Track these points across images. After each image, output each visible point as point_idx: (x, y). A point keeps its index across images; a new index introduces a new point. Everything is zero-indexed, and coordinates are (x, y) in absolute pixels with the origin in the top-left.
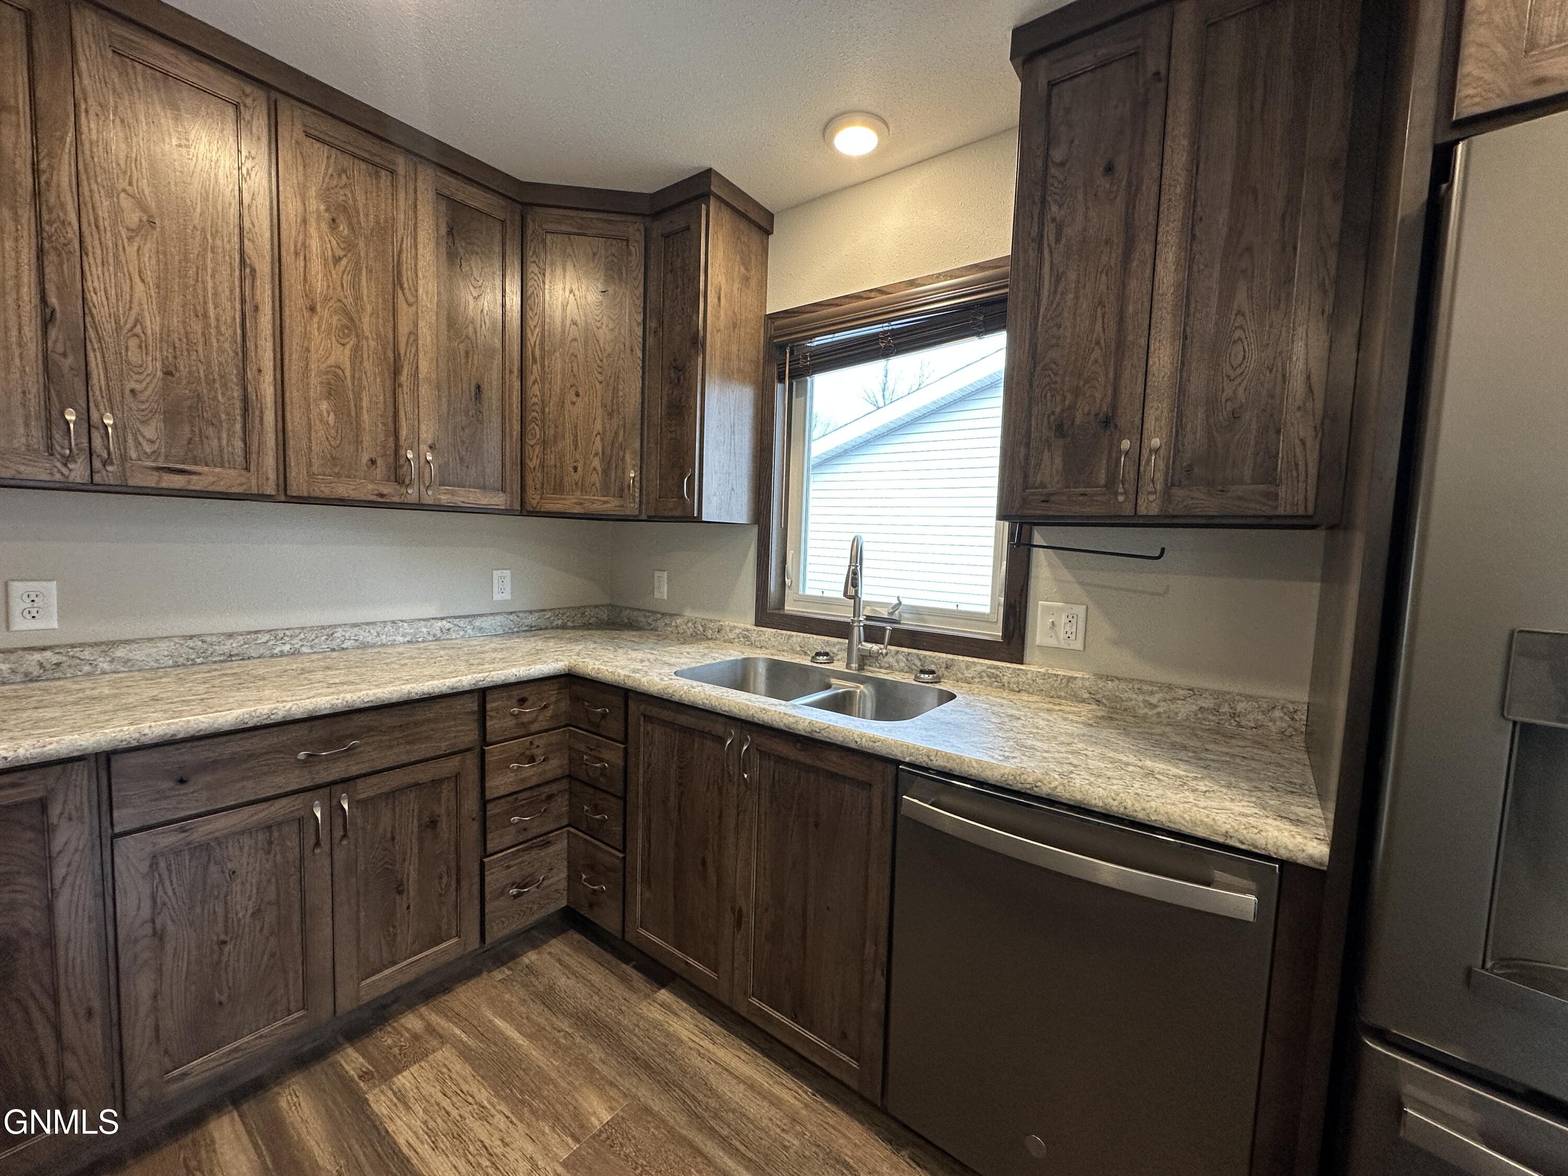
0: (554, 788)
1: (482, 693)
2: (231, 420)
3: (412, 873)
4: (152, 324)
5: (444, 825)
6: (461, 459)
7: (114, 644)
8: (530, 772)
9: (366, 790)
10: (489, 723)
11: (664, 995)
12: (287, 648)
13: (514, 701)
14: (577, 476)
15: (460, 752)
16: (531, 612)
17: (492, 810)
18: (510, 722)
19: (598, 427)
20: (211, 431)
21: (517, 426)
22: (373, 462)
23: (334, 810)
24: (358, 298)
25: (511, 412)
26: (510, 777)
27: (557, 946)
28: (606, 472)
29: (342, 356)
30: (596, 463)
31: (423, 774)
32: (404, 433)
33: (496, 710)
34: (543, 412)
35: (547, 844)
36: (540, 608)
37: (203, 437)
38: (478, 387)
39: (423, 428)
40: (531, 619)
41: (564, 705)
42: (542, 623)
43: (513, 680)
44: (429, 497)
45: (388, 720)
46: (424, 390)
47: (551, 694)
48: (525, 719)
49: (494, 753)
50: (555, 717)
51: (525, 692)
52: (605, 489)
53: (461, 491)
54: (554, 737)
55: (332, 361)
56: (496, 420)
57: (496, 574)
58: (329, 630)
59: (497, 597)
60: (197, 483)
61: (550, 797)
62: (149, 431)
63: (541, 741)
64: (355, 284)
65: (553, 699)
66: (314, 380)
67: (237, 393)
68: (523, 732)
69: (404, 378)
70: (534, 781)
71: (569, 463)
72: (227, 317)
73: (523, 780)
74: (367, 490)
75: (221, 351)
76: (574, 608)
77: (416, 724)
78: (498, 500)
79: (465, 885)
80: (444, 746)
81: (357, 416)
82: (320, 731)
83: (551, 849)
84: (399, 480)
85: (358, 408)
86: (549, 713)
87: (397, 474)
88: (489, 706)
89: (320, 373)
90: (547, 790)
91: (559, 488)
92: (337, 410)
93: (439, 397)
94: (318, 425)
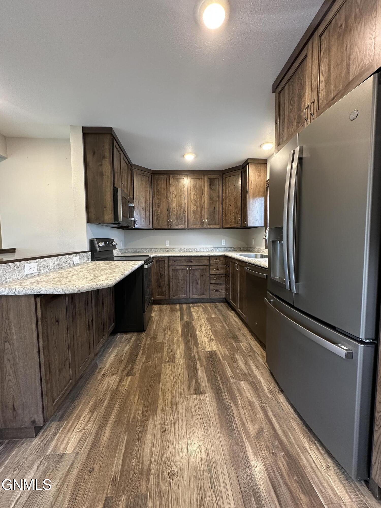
0: (222, 275)
1: (210, 257)
2: (183, 219)
3: (199, 281)
4: (176, 209)
5: (204, 276)
6: (212, 220)
7: (174, 248)
8: (218, 272)
9: (194, 268)
10: (211, 262)
11: (233, 312)
12: (191, 251)
13: (215, 259)
14: (230, 221)
15: (206, 265)
16: (229, 248)
17: (211, 276)
18: (214, 262)
19: (234, 211)
20: (181, 221)
21: (221, 213)
22: (199, 222)
23: (189, 269)
24: (197, 199)
25: (220, 211)
26: (214, 271)
27: (222, 304)
28: (235, 219)
29: (195, 207)
30: (234, 217)
31: (201, 267)
32: (203, 217)
33: (212, 260)
34: (225, 210)
35: (221, 285)
36: (232, 247)
37: (180, 221)
38: (215, 208)
39: (206, 216)
40: (229, 249)
41: (224, 261)
42: (231, 250)
43: (214, 255)
44: (206, 227)
45: (196, 258)
46: (206, 210)
47: (222, 259)
48: (217, 262)
49: (211, 267)
50: (222, 263)
51: (217, 258)
52: (235, 223)
53: (211, 225)
54: (222, 266)
55: (194, 208)
56: (218, 213)
57: (223, 240)
58: (196, 249)
59: (223, 244)
60: (180, 227)
61: (221, 277)
62: (175, 221)
63: (220, 266)
64: (197, 197)
65: (222, 260)
66: (192, 211)
67: (183, 215)
68: (216, 264)
69: (203, 209)
70: (218, 273)
71: (229, 218)
72: (182, 206)
73: (216, 272)
74: (198, 226)
75: (182, 210)
76: (238, 247)
77: (200, 260)
78: (218, 226)
79: (207, 287)
80: (204, 264)
81: (197, 215)
82: (188, 258)
83: (222, 286)
84: (202, 225)
85: (197, 214)
86: (221, 262)
87: (202, 224)
88: (211, 259)
89: (192, 210)
90: (221, 275)
91: (228, 223)
92: (194, 215)
93: (208, 211)
94: (192, 218)
